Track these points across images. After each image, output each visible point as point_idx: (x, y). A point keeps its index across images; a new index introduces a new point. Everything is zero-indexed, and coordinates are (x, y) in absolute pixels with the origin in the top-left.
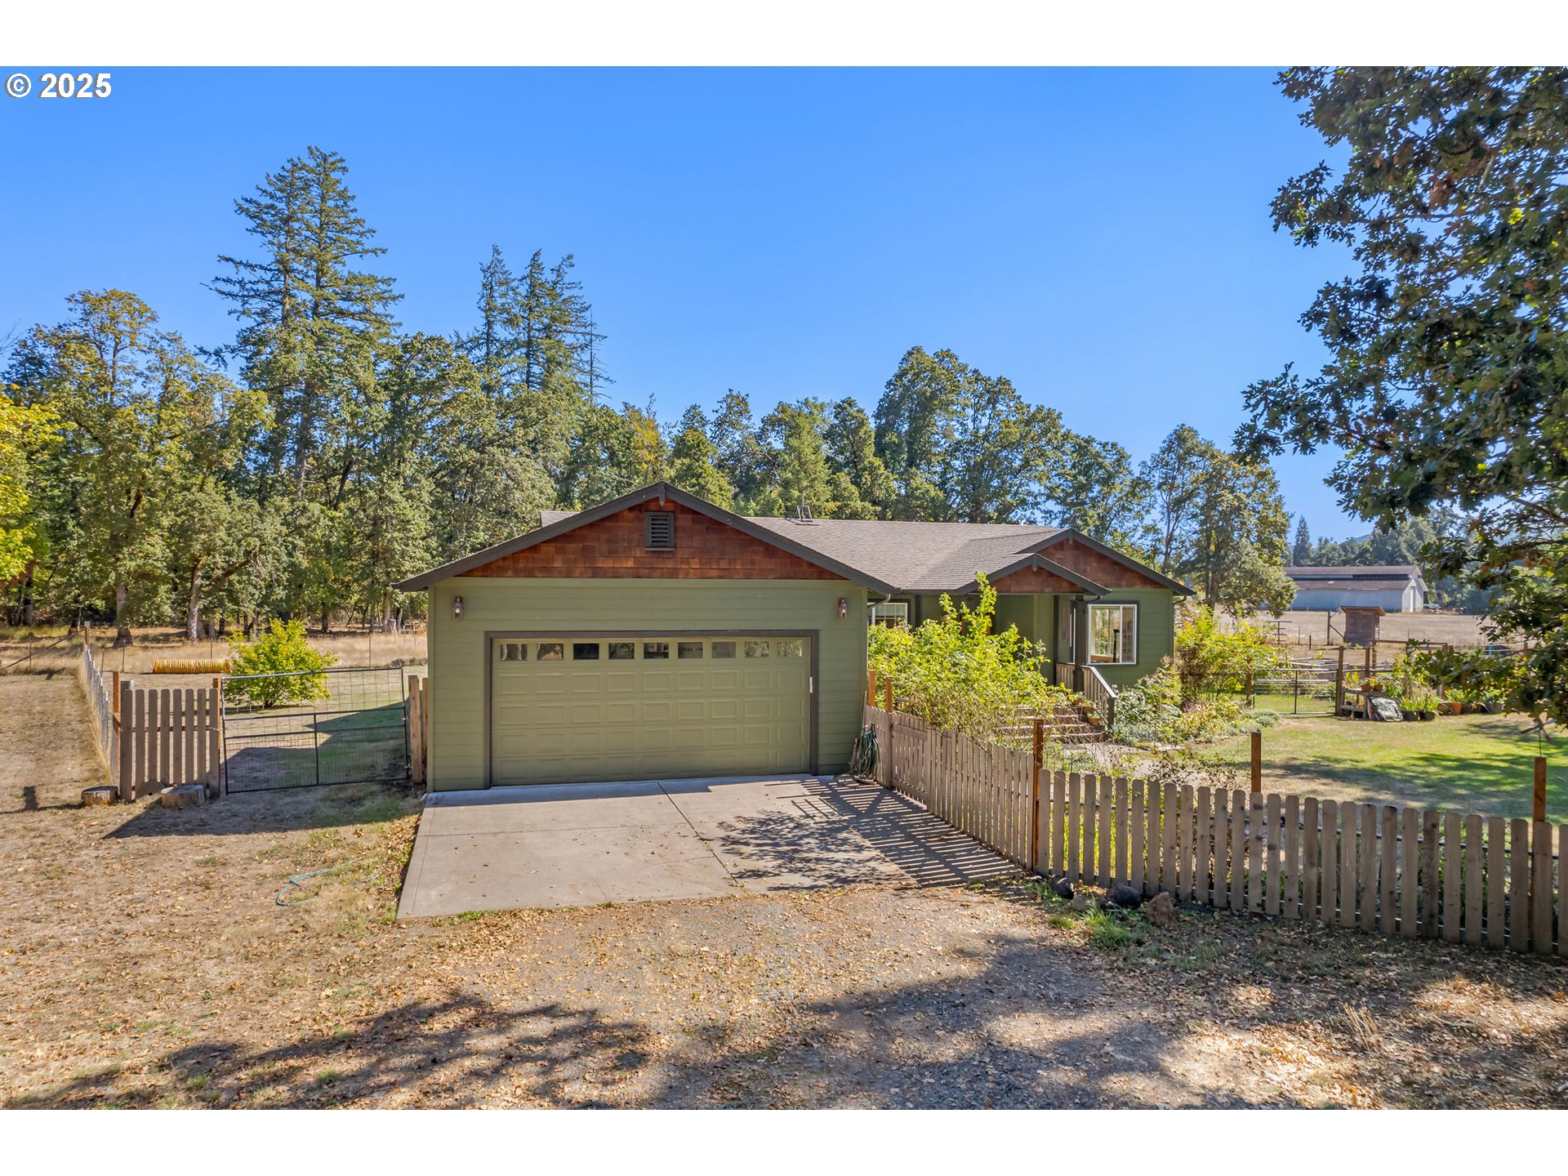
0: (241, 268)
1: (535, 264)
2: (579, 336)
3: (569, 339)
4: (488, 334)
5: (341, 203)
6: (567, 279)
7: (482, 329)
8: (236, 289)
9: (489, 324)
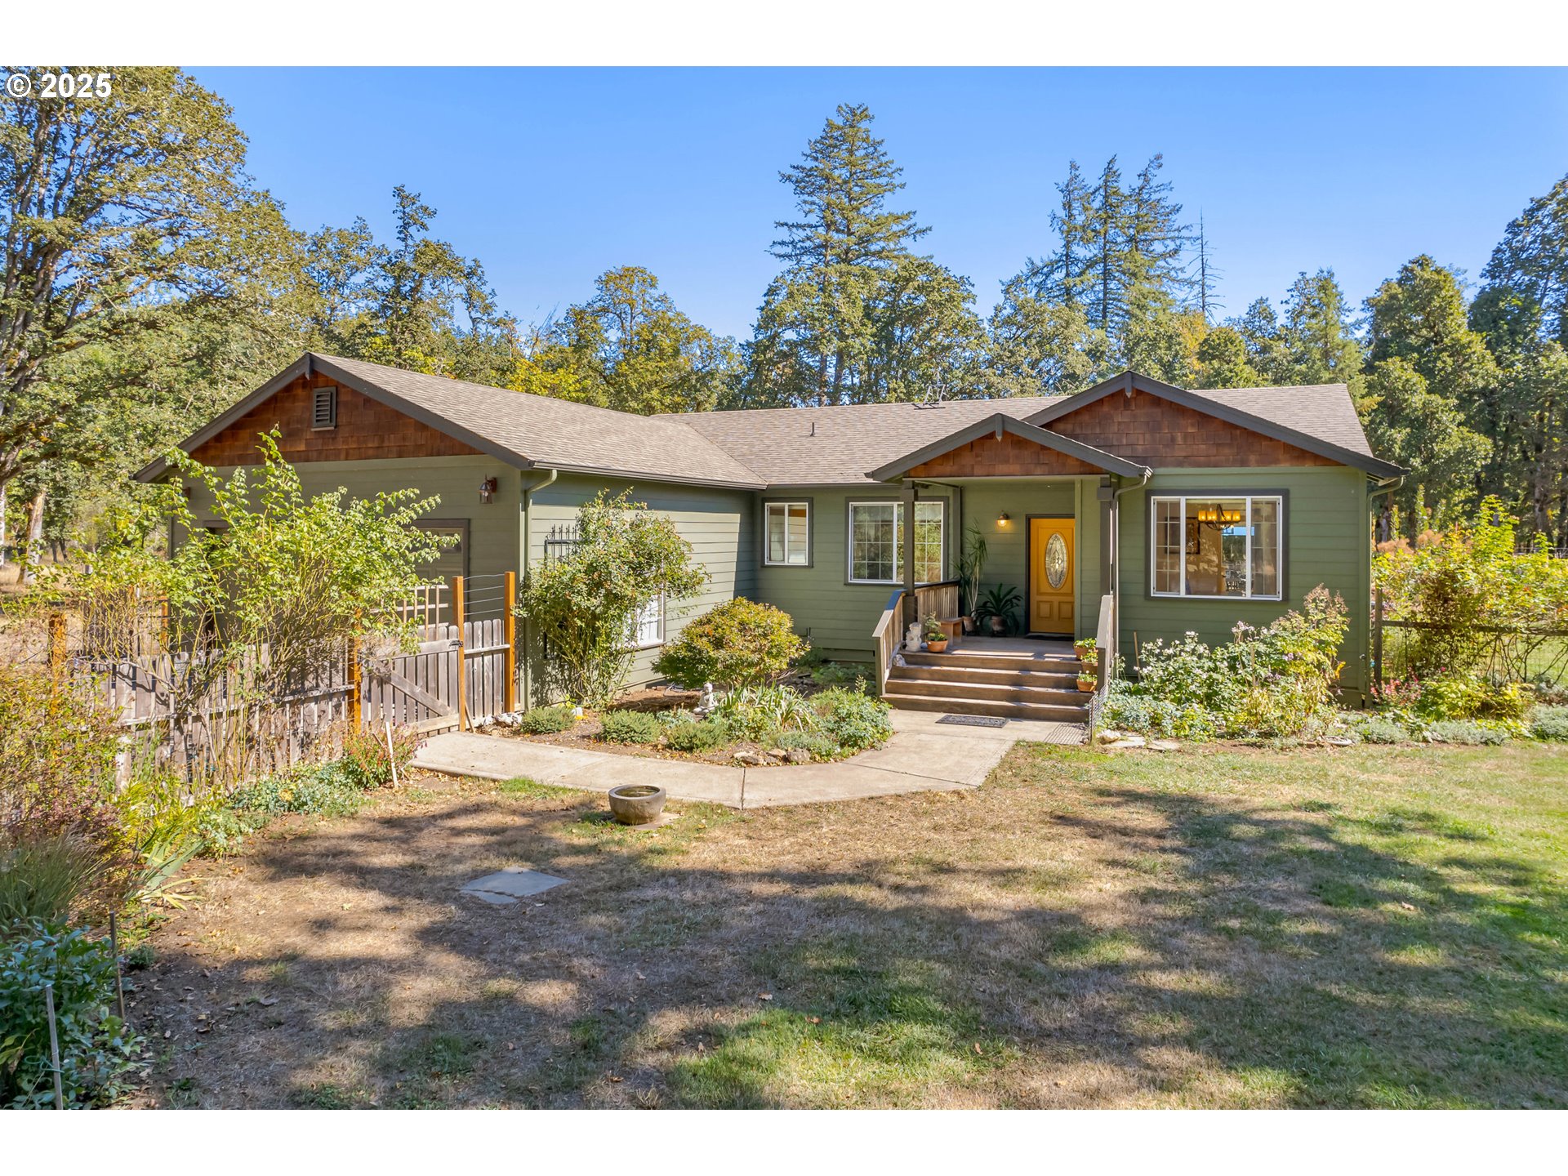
0: (794, 230)
1: (1110, 172)
2: (1168, 242)
3: (1158, 247)
4: (1067, 255)
5: (871, 150)
6: (1153, 183)
7: (1061, 251)
8: (788, 250)
9: (1067, 245)
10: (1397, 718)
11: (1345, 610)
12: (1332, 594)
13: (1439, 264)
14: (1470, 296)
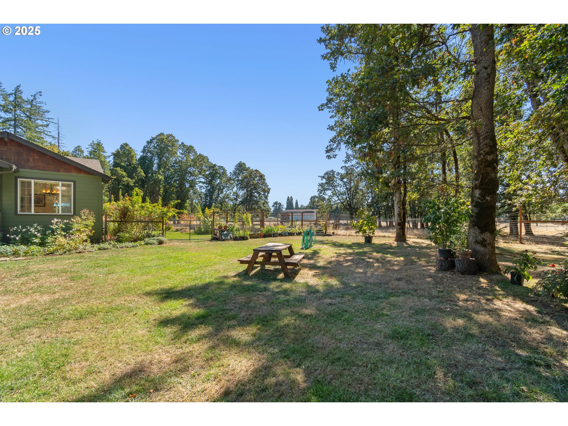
1: (17, 90)
2: (44, 121)
3: (39, 122)
6: (38, 100)
10: (110, 244)
11: (94, 216)
12: (90, 211)
13: (131, 146)
14: (138, 157)
